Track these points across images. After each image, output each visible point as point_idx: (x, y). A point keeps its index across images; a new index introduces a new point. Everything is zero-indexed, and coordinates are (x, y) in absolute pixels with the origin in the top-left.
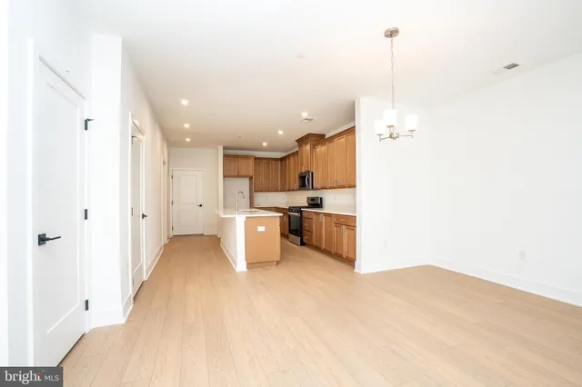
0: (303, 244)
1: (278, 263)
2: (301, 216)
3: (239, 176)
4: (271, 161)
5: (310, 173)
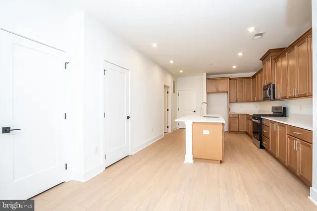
0: (262, 147)
1: (221, 162)
2: (261, 123)
3: (217, 92)
4: (244, 80)
5: (272, 85)
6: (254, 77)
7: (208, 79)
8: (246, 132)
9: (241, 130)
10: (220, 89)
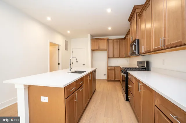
2: (127, 78)
3: (99, 50)
4: (119, 41)
5: (137, 41)
6: (125, 38)
7: (92, 39)
8: (120, 80)
9: (116, 79)
10: (101, 48)
